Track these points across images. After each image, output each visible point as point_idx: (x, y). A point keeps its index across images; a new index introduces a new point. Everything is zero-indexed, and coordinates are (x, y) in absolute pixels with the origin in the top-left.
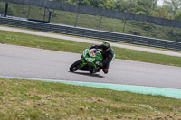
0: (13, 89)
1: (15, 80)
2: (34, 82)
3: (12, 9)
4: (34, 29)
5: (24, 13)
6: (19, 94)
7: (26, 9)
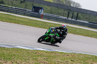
0: (79, 59)
1: (81, 54)
5: (87, 19)
6: (82, 62)
7: (87, 16)
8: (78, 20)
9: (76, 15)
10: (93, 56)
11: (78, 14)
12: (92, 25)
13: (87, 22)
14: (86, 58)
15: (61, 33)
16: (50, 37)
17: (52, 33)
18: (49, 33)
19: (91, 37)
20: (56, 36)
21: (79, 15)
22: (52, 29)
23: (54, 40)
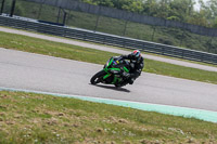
0: (18, 104)
1: (20, 93)
2: (44, 96)
3: (20, 7)
4: (45, 32)
5: (34, 13)
6: (25, 110)
7: (36, 8)
8: (14, 17)
9: (10, 4)
10: (48, 97)
11: (14, 3)
12: (47, 28)
13: (35, 21)
14: (33, 100)
15: (133, 65)
16: (113, 74)
17: (115, 67)
18: (110, 67)
19: (45, 53)
20: (122, 71)
21: (16, 4)
22: (115, 60)
23: (120, 80)
